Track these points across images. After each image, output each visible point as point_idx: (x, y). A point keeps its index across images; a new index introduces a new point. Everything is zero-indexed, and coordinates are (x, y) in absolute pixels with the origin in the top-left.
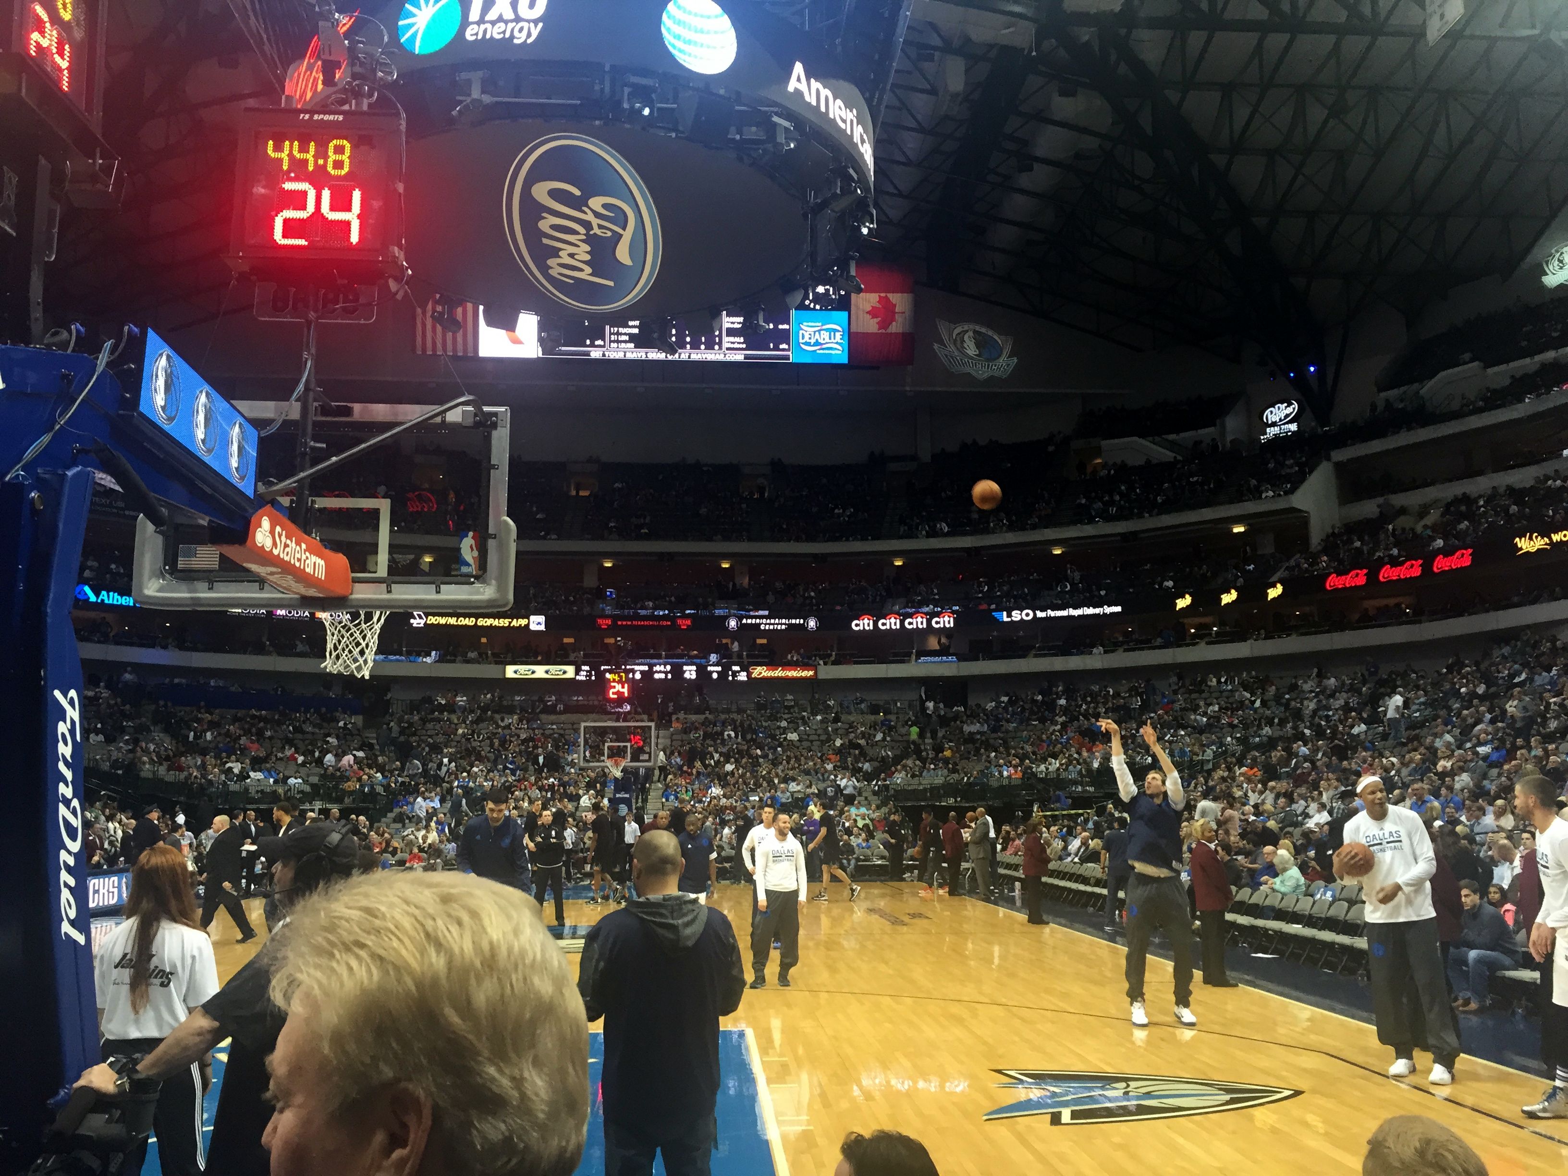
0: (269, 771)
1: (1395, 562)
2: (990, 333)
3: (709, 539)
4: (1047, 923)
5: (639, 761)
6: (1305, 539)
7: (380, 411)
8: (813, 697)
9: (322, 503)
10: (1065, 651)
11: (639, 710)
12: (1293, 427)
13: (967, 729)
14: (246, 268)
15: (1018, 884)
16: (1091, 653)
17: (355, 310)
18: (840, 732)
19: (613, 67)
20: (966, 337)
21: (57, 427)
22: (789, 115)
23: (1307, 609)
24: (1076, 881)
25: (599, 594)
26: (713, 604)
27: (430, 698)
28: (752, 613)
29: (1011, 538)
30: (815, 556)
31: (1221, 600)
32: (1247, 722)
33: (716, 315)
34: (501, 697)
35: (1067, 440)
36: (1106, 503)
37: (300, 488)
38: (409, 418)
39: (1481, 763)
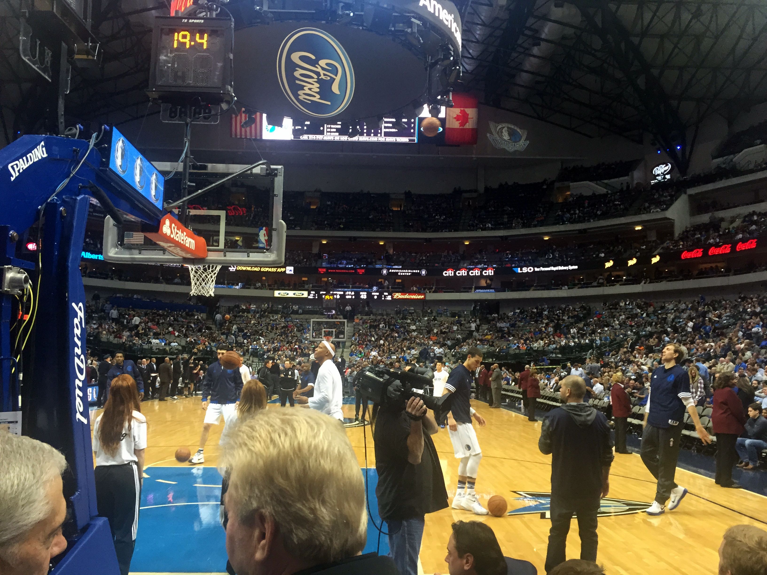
0: (162, 340)
1: (717, 245)
2: (516, 128)
3: (374, 230)
4: (536, 421)
5: (338, 338)
6: (672, 233)
7: (221, 168)
8: (423, 308)
9: (193, 212)
10: (548, 288)
11: (339, 313)
12: (668, 177)
13: (499, 325)
14: (156, 96)
16: (561, 289)
17: (209, 117)
18: (436, 325)
20: (503, 131)
21: (72, 175)
22: (420, 18)
23: (672, 268)
24: (551, 401)
25: (319, 256)
26: (375, 262)
27: (238, 305)
28: (394, 267)
29: (524, 231)
30: (426, 239)
31: (628, 263)
32: (639, 324)
33: (380, 119)
34: (272, 306)
35: (553, 182)
36: (571, 214)
37: (183, 205)
38: (235, 171)
39: (757, 346)
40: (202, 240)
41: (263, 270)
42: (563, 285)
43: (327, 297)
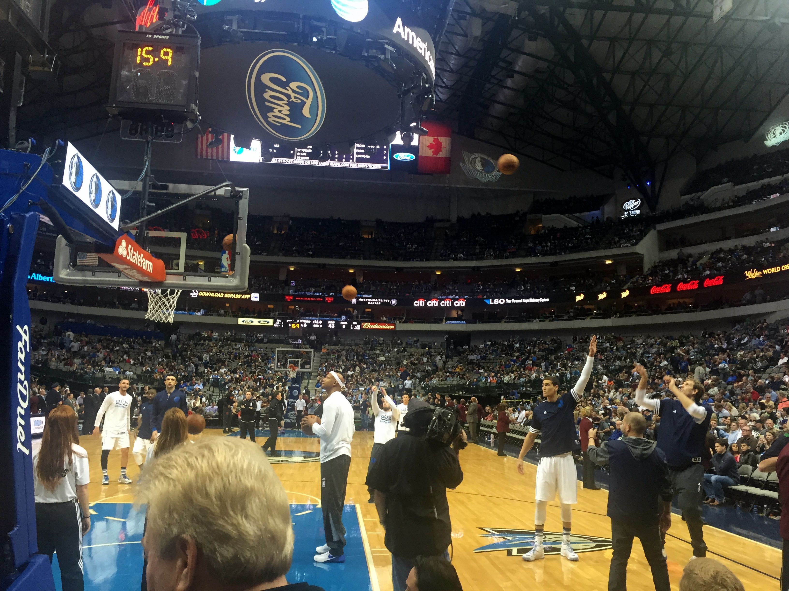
0: (116, 367)
1: (685, 281)
2: (489, 159)
3: (344, 258)
4: (505, 455)
5: (304, 368)
6: (641, 268)
7: (183, 188)
8: (393, 339)
9: (152, 233)
10: (519, 320)
11: (305, 343)
12: (638, 212)
13: (470, 357)
14: (116, 112)
15: (492, 436)
16: (533, 322)
17: (172, 136)
18: (406, 357)
19: (304, 16)
20: (477, 161)
21: (21, 191)
22: (393, 45)
23: (641, 303)
24: (521, 435)
25: (287, 283)
27: (199, 333)
28: (364, 296)
29: (496, 262)
30: (397, 269)
31: (598, 297)
32: (609, 358)
33: (352, 145)
34: (235, 334)
35: (525, 214)
36: (543, 247)
37: (141, 226)
38: (198, 192)
39: (723, 382)
40: (161, 263)
41: (227, 296)
42: (535, 318)
43: (293, 326)
